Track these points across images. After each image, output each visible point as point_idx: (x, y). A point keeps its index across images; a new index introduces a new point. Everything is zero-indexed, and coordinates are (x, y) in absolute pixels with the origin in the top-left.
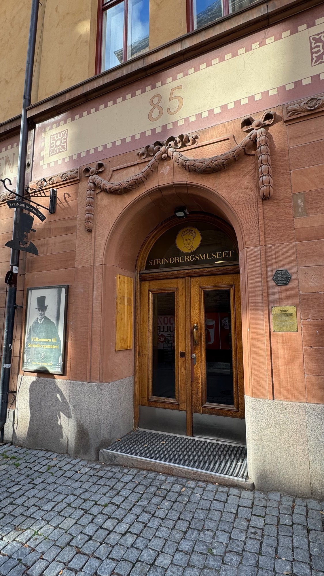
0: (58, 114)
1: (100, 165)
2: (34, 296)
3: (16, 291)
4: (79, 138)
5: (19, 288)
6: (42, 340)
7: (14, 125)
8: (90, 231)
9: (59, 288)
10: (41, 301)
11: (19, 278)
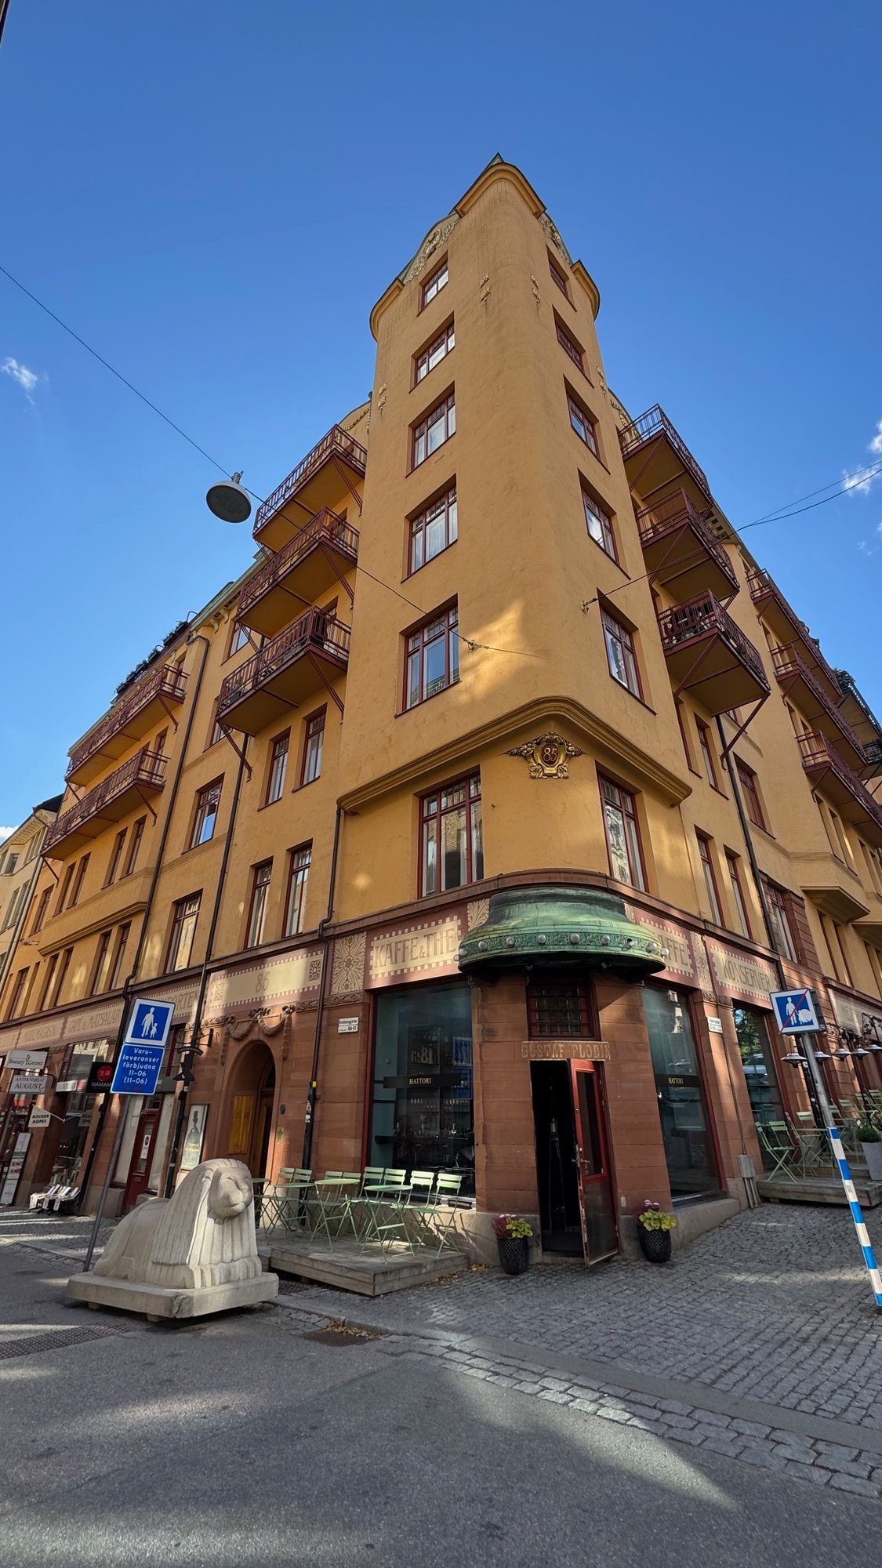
0: (222, 969)
1: (233, 1018)
2: (194, 1109)
3: (185, 1104)
4: (230, 992)
5: (187, 1102)
6: (193, 1145)
7: (198, 971)
8: (223, 1064)
9: (205, 1105)
10: (196, 1113)
11: (188, 1094)
